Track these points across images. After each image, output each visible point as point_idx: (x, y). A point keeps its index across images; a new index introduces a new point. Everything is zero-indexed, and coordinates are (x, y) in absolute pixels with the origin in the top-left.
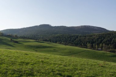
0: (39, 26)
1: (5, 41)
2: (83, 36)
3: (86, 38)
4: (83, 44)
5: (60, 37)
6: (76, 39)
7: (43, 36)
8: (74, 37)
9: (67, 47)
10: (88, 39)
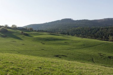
0: (61, 20)
1: (15, 34)
2: (105, 28)
3: (108, 30)
4: (104, 37)
5: (80, 30)
6: (97, 32)
7: (63, 30)
8: (94, 30)
9: (84, 39)
10: (111, 31)
